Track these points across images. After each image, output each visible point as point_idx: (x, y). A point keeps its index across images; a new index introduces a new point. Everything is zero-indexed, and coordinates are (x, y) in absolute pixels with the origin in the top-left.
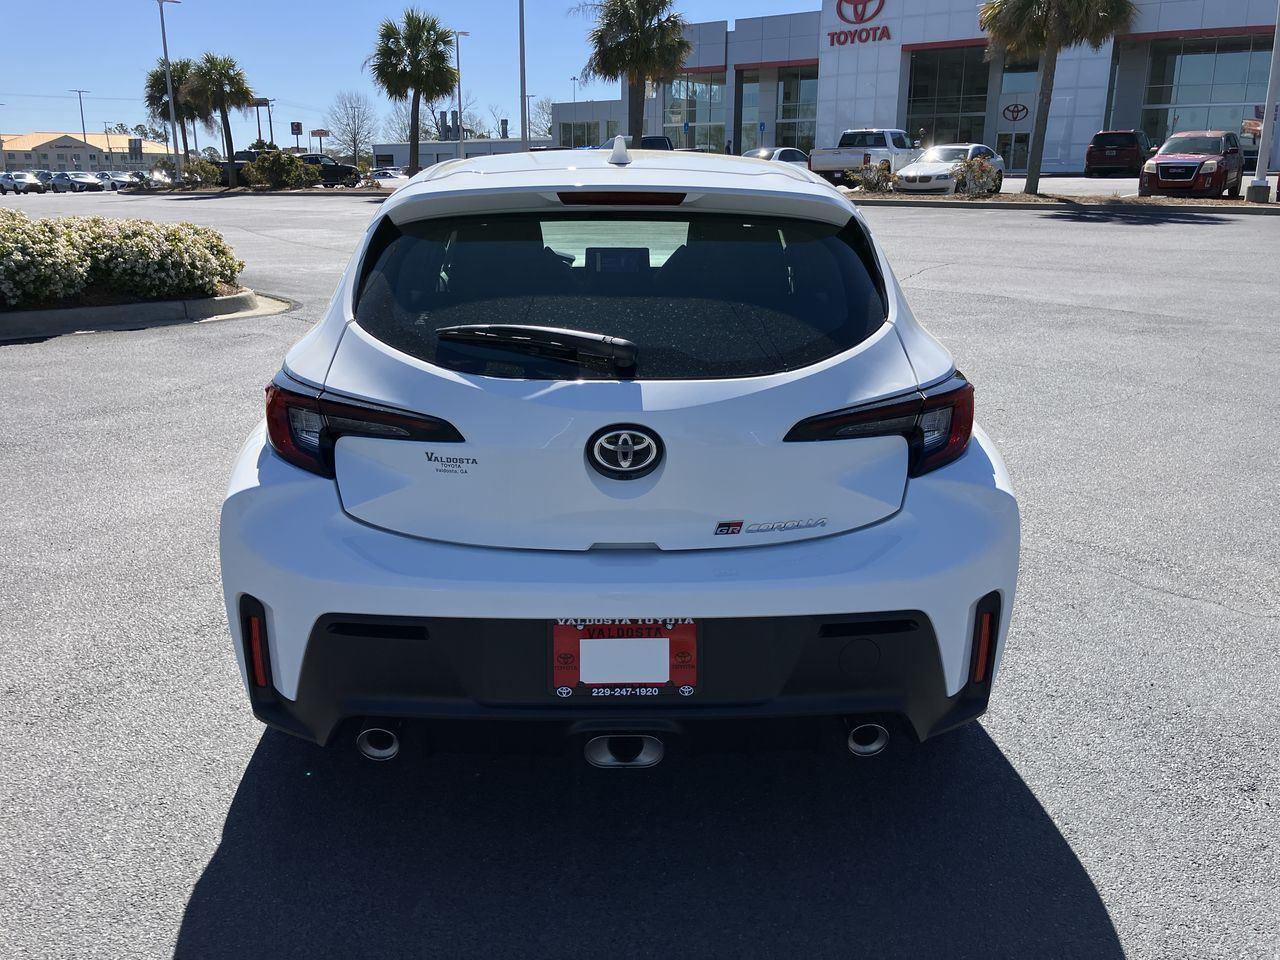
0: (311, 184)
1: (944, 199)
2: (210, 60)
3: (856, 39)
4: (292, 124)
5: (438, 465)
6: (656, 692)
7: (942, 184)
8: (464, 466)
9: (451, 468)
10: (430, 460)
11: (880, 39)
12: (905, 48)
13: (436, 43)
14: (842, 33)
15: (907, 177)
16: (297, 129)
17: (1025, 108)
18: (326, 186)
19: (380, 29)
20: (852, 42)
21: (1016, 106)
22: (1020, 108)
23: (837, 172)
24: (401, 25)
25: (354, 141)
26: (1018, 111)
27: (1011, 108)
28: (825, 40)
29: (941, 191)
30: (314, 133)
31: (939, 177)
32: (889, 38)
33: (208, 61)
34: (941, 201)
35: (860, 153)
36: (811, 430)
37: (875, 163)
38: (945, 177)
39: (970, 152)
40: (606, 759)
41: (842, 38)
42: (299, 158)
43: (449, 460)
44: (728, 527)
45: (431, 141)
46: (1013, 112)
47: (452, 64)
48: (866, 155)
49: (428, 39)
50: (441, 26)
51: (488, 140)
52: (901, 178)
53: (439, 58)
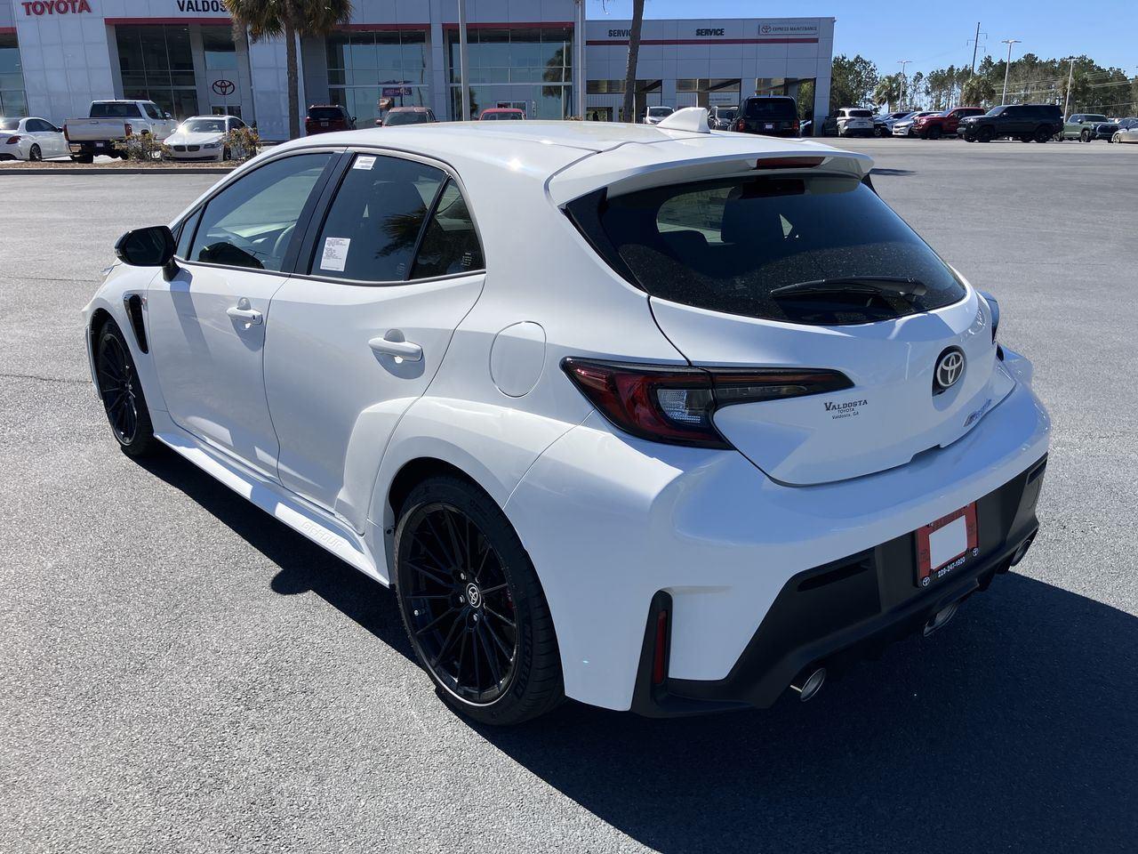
1: (222, 166)
3: (54, 10)
5: (836, 413)
6: (963, 560)
7: (210, 152)
8: (857, 408)
9: (846, 413)
10: (828, 409)
11: (80, 11)
12: (108, 22)
14: (36, 3)
15: (175, 147)
17: (231, 84)
20: (51, 13)
21: (223, 81)
22: (227, 84)
23: (100, 141)
26: (226, 87)
27: (219, 83)
28: (20, 11)
29: (211, 159)
31: (206, 146)
32: (89, 11)
34: (218, 167)
35: (120, 123)
37: (137, 132)
38: (212, 146)
39: (226, 123)
41: (39, 8)
43: (845, 405)
46: (221, 87)
48: (127, 125)
52: (169, 147)
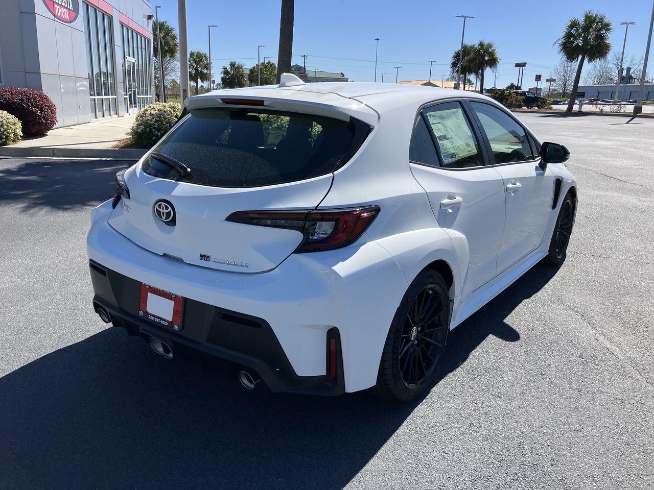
0: (520, 107)
2: (481, 45)
4: (537, 75)
6: (166, 324)
8: (129, 209)
9: (127, 209)
13: (601, 29)
16: (538, 78)
18: (528, 107)
19: (569, 23)
24: (581, 20)
25: (565, 85)
30: (547, 81)
33: (480, 45)
36: (238, 217)
40: (160, 350)
42: (514, 92)
43: (127, 206)
44: (204, 257)
45: (613, 84)
47: (607, 41)
49: (596, 28)
50: (606, 21)
51: (652, 84)
53: (600, 38)
